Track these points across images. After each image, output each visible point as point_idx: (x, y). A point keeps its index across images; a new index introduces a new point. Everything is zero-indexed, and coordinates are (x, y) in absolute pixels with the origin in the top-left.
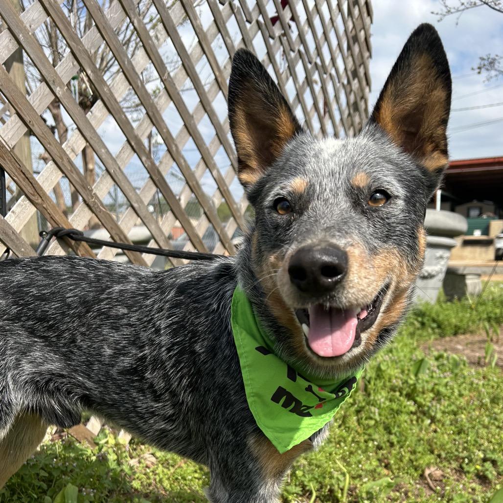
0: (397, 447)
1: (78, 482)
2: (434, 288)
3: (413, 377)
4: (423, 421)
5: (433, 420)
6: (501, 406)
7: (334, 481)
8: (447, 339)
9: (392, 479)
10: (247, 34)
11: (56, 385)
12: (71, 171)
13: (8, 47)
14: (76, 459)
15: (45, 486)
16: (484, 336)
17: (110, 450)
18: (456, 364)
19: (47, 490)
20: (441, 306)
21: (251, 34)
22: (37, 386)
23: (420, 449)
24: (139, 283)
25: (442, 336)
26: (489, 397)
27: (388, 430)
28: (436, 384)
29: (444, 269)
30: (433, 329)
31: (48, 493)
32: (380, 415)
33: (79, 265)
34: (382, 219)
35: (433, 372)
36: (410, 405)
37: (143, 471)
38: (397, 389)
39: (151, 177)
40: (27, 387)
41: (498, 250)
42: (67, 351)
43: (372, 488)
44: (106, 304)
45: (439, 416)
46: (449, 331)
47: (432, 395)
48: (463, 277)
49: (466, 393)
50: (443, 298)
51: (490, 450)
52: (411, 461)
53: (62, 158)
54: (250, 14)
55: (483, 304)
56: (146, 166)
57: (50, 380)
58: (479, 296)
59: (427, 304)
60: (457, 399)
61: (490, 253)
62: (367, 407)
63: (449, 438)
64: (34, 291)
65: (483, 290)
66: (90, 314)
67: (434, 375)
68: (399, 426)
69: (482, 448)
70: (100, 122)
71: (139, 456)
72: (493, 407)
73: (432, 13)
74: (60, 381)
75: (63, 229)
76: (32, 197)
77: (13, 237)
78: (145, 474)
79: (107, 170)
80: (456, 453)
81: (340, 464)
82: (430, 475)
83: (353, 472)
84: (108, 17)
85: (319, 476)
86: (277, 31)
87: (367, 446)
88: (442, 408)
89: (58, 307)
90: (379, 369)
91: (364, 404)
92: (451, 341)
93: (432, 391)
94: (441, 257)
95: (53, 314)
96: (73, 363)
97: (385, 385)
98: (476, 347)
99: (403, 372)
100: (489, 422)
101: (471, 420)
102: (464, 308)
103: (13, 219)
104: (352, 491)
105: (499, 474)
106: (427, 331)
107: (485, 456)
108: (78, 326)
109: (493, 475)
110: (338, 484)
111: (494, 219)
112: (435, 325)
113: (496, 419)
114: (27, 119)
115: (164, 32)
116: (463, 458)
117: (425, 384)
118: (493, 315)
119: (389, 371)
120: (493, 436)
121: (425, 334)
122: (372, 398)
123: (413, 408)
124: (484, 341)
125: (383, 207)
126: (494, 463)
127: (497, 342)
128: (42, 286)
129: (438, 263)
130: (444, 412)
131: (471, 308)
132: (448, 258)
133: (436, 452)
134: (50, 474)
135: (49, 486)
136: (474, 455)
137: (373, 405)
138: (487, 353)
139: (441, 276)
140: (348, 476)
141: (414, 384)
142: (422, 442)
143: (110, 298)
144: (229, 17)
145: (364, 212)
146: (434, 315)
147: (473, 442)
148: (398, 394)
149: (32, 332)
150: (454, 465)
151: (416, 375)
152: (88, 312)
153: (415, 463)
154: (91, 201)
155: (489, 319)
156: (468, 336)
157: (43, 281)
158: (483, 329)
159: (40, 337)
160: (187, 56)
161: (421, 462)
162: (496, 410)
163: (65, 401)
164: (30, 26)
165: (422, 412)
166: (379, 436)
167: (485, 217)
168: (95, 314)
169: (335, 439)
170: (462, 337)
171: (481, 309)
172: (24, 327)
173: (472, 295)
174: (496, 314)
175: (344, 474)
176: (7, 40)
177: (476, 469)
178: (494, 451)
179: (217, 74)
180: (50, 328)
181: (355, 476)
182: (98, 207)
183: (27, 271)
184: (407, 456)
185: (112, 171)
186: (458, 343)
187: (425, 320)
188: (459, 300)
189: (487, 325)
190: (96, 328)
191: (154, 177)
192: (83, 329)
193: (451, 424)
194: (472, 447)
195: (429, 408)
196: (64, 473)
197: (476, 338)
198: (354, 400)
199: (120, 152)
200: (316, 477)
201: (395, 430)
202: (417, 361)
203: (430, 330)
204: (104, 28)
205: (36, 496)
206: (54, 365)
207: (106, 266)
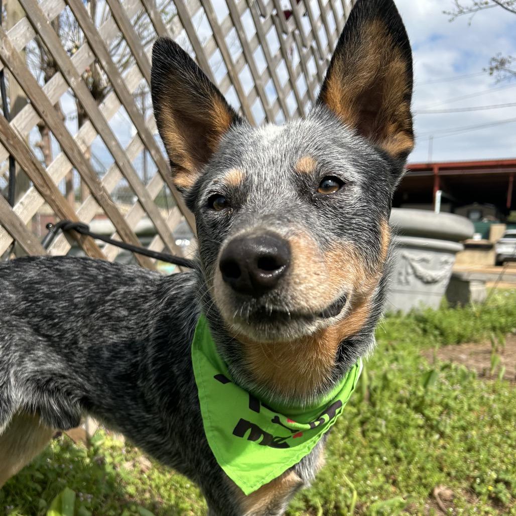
0: (405, 462)
1: (75, 485)
2: (437, 294)
3: (421, 388)
4: (431, 435)
5: (442, 435)
6: (513, 423)
7: (341, 498)
8: (450, 347)
9: (404, 499)
10: (261, 29)
11: (56, 385)
12: (81, 163)
13: (26, 35)
14: (72, 461)
15: (39, 488)
16: (488, 345)
17: (107, 453)
18: (465, 376)
19: (42, 493)
20: (444, 313)
21: (265, 28)
22: (38, 384)
23: (429, 466)
24: (144, 285)
25: (445, 344)
26: (500, 413)
27: (394, 444)
28: (444, 397)
29: (449, 275)
30: (435, 336)
31: (43, 496)
32: (387, 427)
33: (91, 266)
34: (334, 208)
35: (442, 384)
36: (417, 419)
37: (138, 476)
38: (404, 400)
39: (159, 172)
40: (28, 384)
41: (498, 255)
42: (68, 353)
43: (382, 507)
44: (110, 306)
45: (448, 431)
46: (452, 339)
47: (440, 408)
48: (467, 283)
49: (477, 407)
50: (446, 304)
51: (503, 470)
52: (420, 478)
53: (72, 150)
54: (264, 8)
55: (488, 312)
56: (155, 159)
57: (50, 380)
58: (484, 304)
59: (430, 310)
60: (466, 414)
61: (490, 258)
62: (373, 419)
63: (459, 456)
64: (45, 288)
65: (488, 298)
66: (94, 315)
67: (444, 387)
68: (406, 441)
69: (494, 467)
70: (111, 114)
71: (134, 459)
72: (505, 425)
73: (444, 12)
74: (60, 381)
75: (69, 222)
76: (41, 189)
77: (20, 229)
78: (140, 479)
79: (117, 164)
80: (467, 472)
81: (347, 479)
82: (440, 495)
83: (360, 489)
84: (125, 7)
85: (324, 491)
86: (290, 26)
87: (373, 461)
88: (452, 423)
89: (65, 306)
90: (385, 378)
91: (369, 415)
92: (454, 350)
93: (441, 404)
94: (446, 262)
95: (59, 313)
96: (74, 364)
97: (391, 396)
98: (480, 357)
99: (409, 383)
100: (501, 440)
101: (482, 436)
102: (468, 316)
103: (21, 210)
104: (357, 508)
105: (513, 496)
106: (429, 338)
107: (498, 477)
108: (81, 326)
109: (507, 498)
110: (346, 502)
111: (494, 223)
112: (437, 332)
113: (508, 437)
114: (41, 109)
115: (179, 25)
116: (475, 478)
117: (434, 397)
118: (497, 325)
119: (395, 381)
120: (506, 455)
121: (426, 341)
122: (378, 408)
123: (421, 422)
124: (490, 352)
125: (336, 194)
126: (507, 484)
127: (502, 353)
128: (54, 284)
129: (443, 268)
130: (453, 428)
131: (474, 316)
132: (453, 263)
133: (446, 470)
134: (45, 475)
135: (44, 489)
136: (487, 475)
137: (379, 416)
138: (493, 364)
139: (445, 282)
140: (355, 493)
141: (423, 397)
142: (430, 459)
143: (115, 300)
144: (244, 11)
145: (312, 201)
146: (436, 322)
147: (485, 461)
148: (405, 406)
149: (37, 330)
150: (465, 484)
151: (425, 386)
152: (92, 312)
153: (424, 481)
154: (99, 194)
155: (494, 329)
156: (472, 345)
157: (54, 279)
158: (488, 339)
159: (44, 336)
160: (201, 50)
161: (430, 480)
162: (508, 427)
163: (63, 402)
164: (48, 15)
165: (431, 426)
166: (386, 451)
167: (485, 220)
168: (99, 315)
169: (339, 450)
170: (464, 346)
171: (486, 317)
172: (30, 324)
173: (476, 302)
174: (501, 323)
175: (351, 491)
176: (25, 28)
177: (488, 490)
178: (507, 471)
179: (230, 68)
180: (54, 325)
181: (362, 492)
182: (106, 200)
183: (40, 268)
184: (416, 473)
185: (121, 164)
186: (461, 352)
187: (428, 327)
188: (463, 306)
189: (493, 335)
190: (98, 329)
191: (162, 171)
192: (85, 331)
193: (461, 441)
194: (483, 467)
195: (438, 422)
196: (59, 475)
197: (480, 348)
198: (359, 410)
199: (130, 145)
200: (321, 491)
201: (402, 444)
202: (425, 372)
203: (432, 338)
204: (121, 19)
205: (30, 499)
206: (56, 365)
207: (116, 269)
